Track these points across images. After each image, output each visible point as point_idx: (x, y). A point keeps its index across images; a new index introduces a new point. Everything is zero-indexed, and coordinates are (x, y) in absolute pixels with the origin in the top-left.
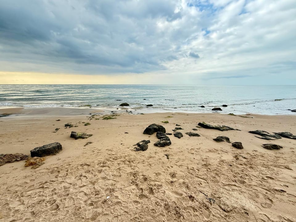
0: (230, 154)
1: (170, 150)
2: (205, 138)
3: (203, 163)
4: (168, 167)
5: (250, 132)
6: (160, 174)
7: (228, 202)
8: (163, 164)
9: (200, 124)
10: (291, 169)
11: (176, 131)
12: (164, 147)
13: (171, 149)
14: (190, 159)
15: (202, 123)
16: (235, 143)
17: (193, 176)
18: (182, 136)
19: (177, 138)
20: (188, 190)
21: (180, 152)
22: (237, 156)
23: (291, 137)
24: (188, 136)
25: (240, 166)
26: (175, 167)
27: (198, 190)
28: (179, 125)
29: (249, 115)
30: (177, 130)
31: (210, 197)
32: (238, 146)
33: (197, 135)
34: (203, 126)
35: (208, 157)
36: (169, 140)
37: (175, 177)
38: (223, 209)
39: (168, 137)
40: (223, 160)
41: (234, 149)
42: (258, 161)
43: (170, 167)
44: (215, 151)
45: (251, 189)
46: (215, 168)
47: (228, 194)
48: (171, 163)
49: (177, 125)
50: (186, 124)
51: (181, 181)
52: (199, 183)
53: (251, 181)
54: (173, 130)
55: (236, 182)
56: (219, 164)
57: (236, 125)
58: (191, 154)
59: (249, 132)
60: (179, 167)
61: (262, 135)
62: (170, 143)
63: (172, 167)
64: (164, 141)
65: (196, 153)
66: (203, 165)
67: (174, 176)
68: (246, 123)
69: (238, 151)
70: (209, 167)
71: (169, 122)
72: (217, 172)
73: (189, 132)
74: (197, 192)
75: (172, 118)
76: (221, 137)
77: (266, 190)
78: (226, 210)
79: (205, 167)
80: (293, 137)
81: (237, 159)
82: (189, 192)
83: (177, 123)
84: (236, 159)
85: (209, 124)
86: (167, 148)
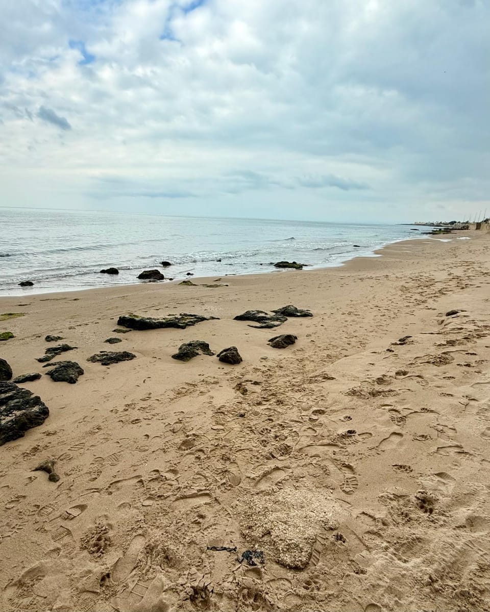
0: (224, 383)
1: (52, 438)
2: (150, 359)
3: (179, 439)
4: (69, 517)
5: (239, 318)
6: (36, 574)
7: (293, 536)
8: (40, 514)
9: (123, 321)
10: (333, 379)
11: (53, 361)
12: (22, 436)
13: (55, 433)
14: (135, 446)
15: (127, 316)
16: (225, 351)
17: (168, 502)
18: (81, 372)
19: (64, 384)
20: (174, 572)
21: (92, 433)
22: (240, 384)
23: (299, 314)
24: (98, 366)
25: (259, 409)
26: (93, 501)
27: (204, 546)
28: (59, 338)
29: (220, 280)
30: (57, 354)
31: (244, 550)
32: (230, 358)
33: (126, 356)
34: (131, 324)
35: (182, 415)
36: (37, 401)
37: (109, 543)
38: (291, 568)
39: (28, 393)
40: (219, 409)
41: (228, 368)
42: (280, 381)
43: (75, 512)
44: (191, 388)
45: (308, 461)
46: (212, 442)
47: (278, 507)
48: (73, 495)
49: (49, 339)
50: (79, 330)
51: (138, 546)
52: (194, 517)
53: (298, 439)
54: (40, 361)
55: (274, 457)
56: (217, 423)
57: (206, 306)
58: (131, 425)
59: (234, 319)
60: (110, 493)
61: (259, 320)
62: (45, 412)
63: (82, 507)
64: (18, 413)
65: (145, 415)
66: (179, 448)
67: (102, 543)
68: (221, 299)
69: (237, 370)
70: (198, 445)
71: (16, 332)
72: (223, 451)
73: (99, 353)
74: (203, 556)
75: (23, 318)
76: (190, 345)
77: (329, 445)
78: (299, 563)
79: (189, 451)
80: (300, 312)
81: (245, 392)
82: (181, 581)
83: (46, 330)
84: (243, 394)
85: (146, 316)
86: (35, 437)
